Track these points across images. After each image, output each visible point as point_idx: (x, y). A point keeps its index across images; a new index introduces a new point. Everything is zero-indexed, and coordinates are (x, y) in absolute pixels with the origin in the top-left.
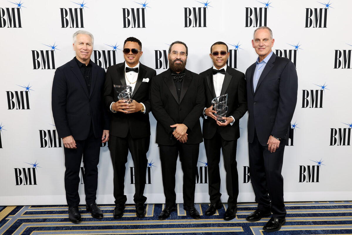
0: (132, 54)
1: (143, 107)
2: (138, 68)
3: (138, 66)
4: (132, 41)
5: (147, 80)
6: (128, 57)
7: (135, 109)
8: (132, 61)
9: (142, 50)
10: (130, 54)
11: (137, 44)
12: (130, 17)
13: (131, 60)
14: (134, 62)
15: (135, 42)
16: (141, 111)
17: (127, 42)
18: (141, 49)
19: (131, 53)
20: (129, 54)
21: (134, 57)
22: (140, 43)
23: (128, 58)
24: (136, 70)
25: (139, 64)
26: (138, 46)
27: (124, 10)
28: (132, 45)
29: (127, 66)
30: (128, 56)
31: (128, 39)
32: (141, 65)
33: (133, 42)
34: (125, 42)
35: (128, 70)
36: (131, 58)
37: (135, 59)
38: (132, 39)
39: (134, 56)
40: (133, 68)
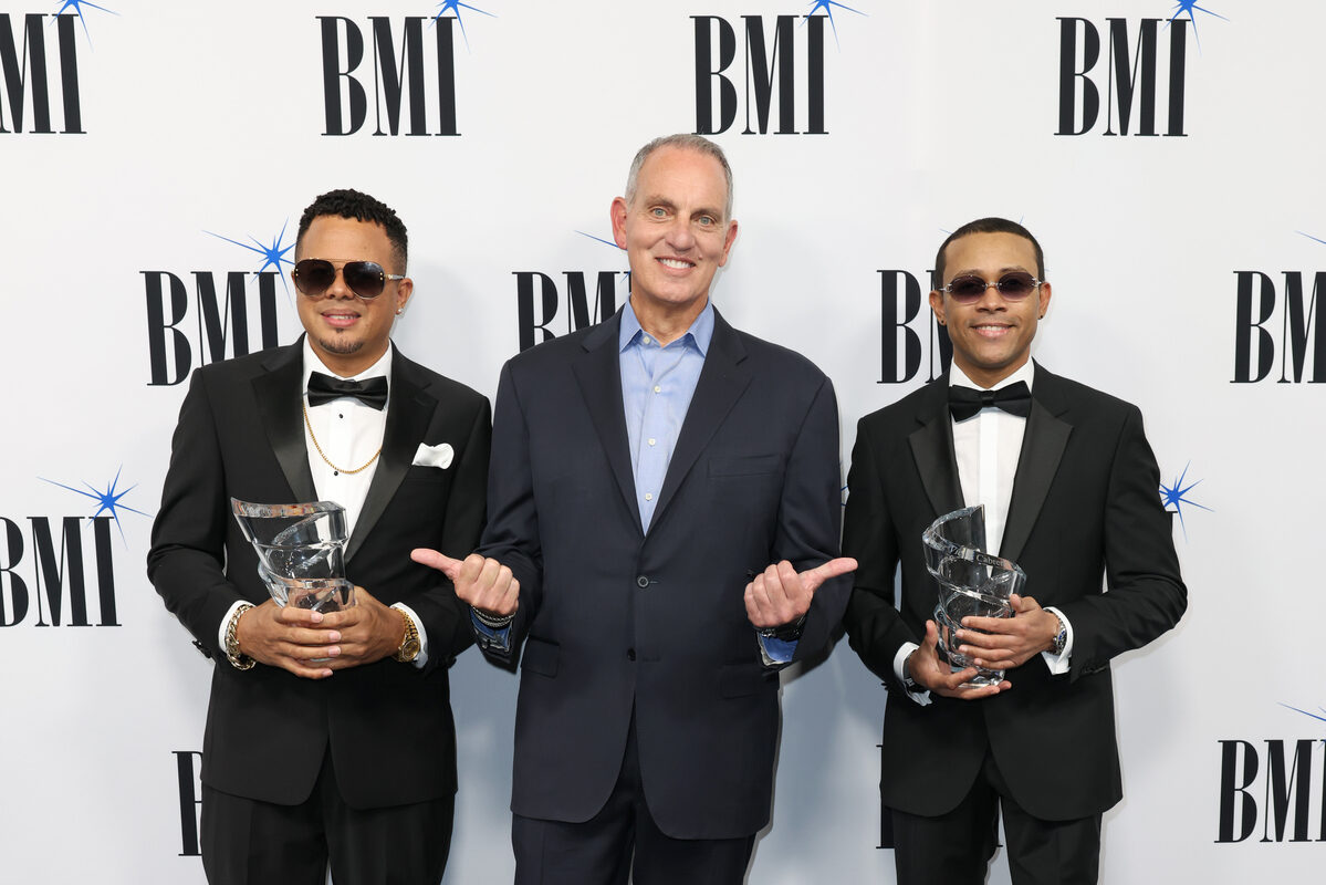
0: (350, 293)
1: (412, 630)
2: (383, 379)
3: (381, 368)
4: (346, 216)
5: (438, 456)
6: (326, 315)
7: (365, 643)
8: (350, 337)
9: (411, 274)
10: (332, 296)
11: (377, 231)
12: (368, 73)
13: (340, 330)
14: (360, 345)
15: (368, 220)
16: (397, 654)
17: (317, 223)
18: (401, 267)
19: (339, 287)
20: (329, 292)
21: (359, 316)
22: (396, 231)
23: (320, 318)
24: (371, 394)
25: (387, 357)
26: (386, 243)
27: (329, 25)
28: (344, 242)
29: (313, 363)
30: (324, 305)
31: (321, 199)
32: (399, 361)
33: (353, 221)
34: (306, 222)
35: (324, 390)
36: (344, 317)
37: (363, 323)
38: (351, 201)
39: (360, 307)
40: (358, 378)
